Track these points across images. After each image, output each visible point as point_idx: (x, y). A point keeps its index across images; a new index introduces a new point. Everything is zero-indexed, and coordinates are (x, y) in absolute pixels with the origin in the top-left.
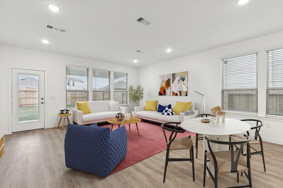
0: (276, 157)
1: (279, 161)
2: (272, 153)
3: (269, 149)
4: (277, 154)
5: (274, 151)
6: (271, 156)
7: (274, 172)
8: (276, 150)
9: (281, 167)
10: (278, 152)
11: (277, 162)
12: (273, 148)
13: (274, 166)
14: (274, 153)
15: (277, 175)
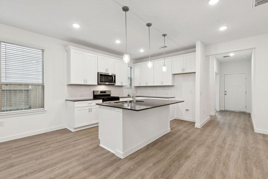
0: (16, 154)
1: (20, 156)
2: (11, 152)
3: (5, 149)
4: (16, 151)
5: (11, 149)
6: (11, 156)
7: (22, 171)
8: (13, 147)
9: (25, 162)
10: (15, 148)
11: (19, 159)
12: (9, 147)
13: (19, 164)
14: (12, 152)
15: (25, 172)
